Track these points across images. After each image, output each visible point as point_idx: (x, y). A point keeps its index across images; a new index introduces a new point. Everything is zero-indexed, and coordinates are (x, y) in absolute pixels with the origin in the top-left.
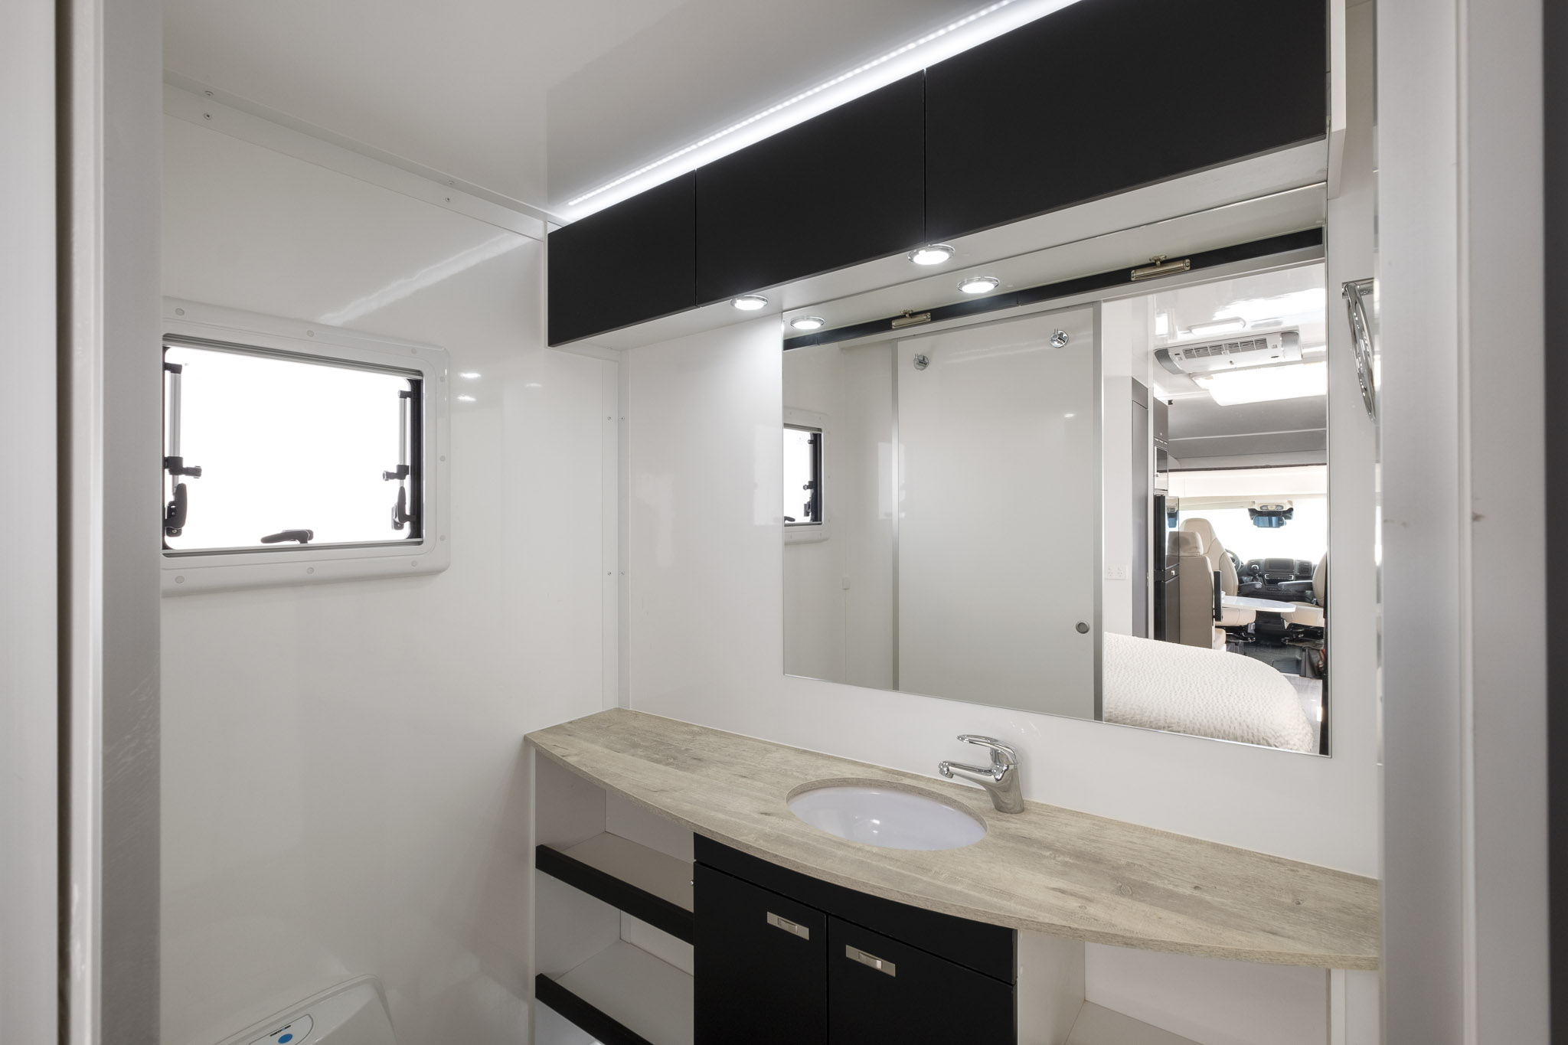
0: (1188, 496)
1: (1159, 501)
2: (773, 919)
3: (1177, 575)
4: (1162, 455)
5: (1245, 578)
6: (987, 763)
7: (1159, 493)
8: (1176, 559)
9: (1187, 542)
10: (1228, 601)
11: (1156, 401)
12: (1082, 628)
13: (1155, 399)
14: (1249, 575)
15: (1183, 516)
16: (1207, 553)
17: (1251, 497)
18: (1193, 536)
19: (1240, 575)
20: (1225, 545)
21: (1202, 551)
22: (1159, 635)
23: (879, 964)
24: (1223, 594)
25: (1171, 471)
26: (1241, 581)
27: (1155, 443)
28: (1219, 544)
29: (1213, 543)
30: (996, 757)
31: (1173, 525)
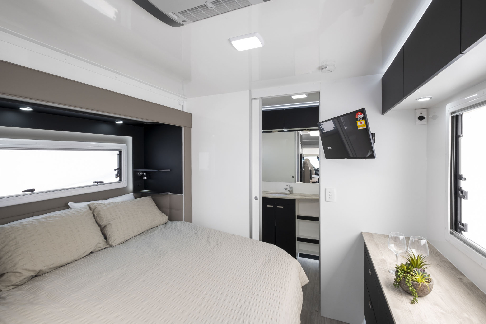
0: (305, 154)
1: (301, 155)
2: (268, 206)
3: (304, 170)
4: (301, 145)
5: (316, 172)
6: (289, 188)
7: (301, 154)
8: (304, 167)
9: (306, 163)
10: (313, 176)
11: (301, 135)
12: (293, 177)
13: (300, 134)
14: (317, 171)
15: (305, 158)
16: (309, 166)
17: (317, 154)
18: (307, 162)
19: (315, 171)
20: (312, 165)
21: (308, 166)
22: (301, 181)
23: (281, 207)
24: (312, 175)
25: (303, 148)
26: (315, 172)
27: (300, 143)
28: (311, 164)
29: (310, 164)
30: (290, 187)
31: (303, 160)
